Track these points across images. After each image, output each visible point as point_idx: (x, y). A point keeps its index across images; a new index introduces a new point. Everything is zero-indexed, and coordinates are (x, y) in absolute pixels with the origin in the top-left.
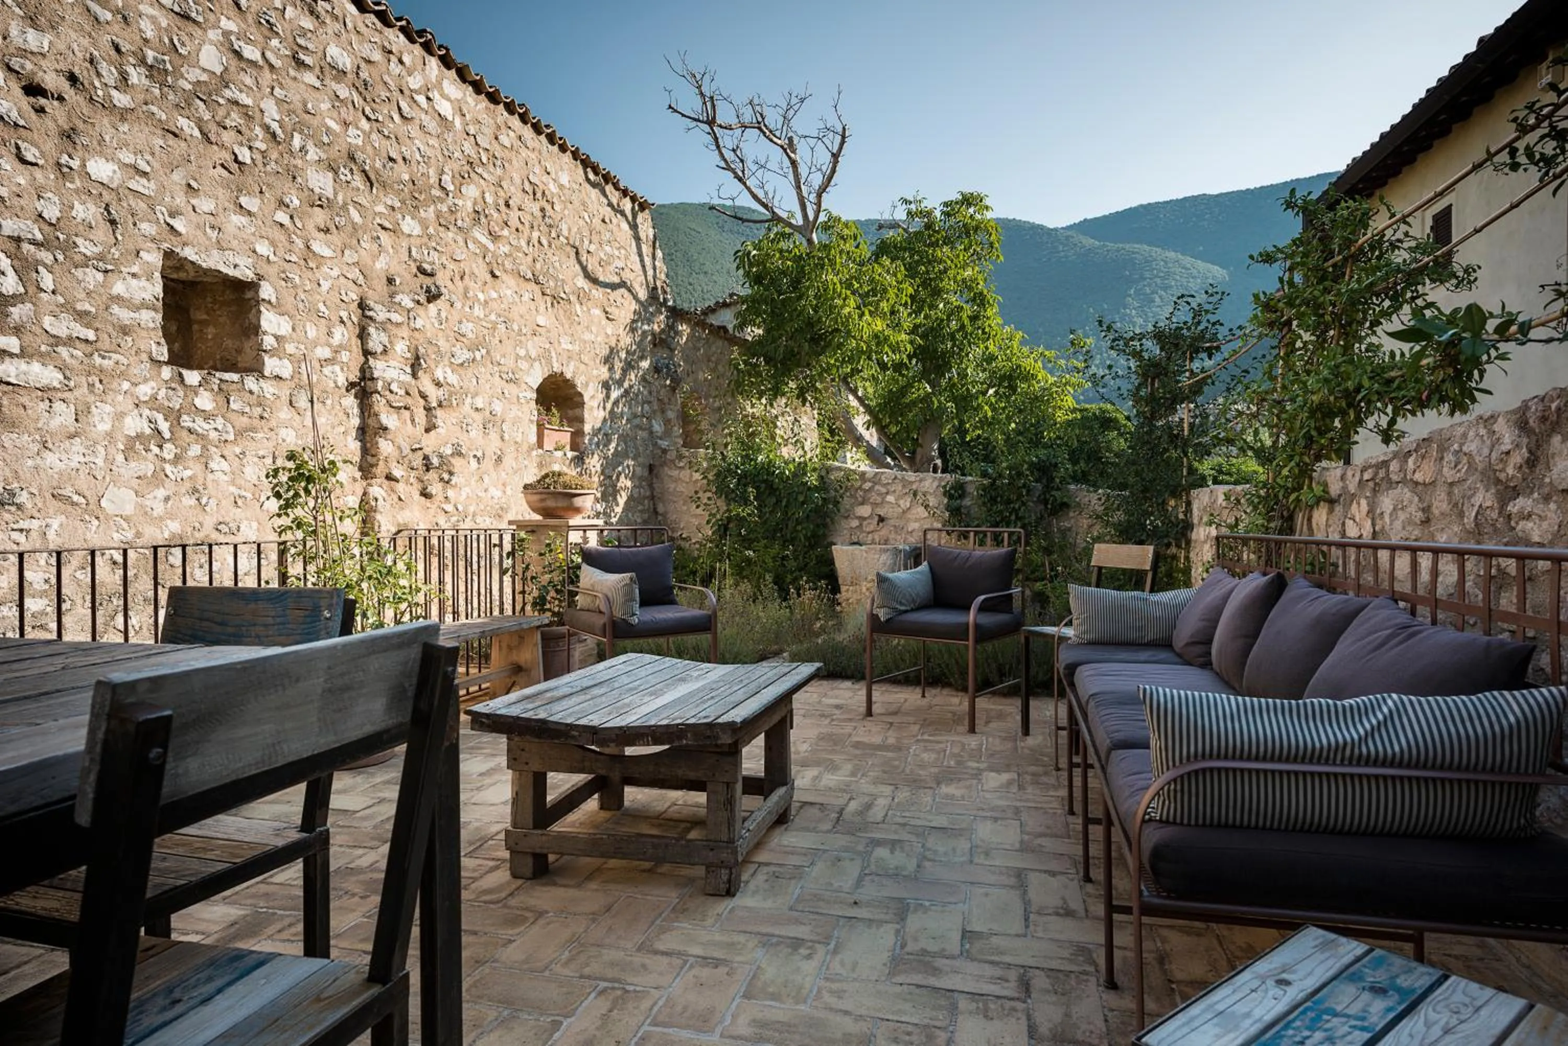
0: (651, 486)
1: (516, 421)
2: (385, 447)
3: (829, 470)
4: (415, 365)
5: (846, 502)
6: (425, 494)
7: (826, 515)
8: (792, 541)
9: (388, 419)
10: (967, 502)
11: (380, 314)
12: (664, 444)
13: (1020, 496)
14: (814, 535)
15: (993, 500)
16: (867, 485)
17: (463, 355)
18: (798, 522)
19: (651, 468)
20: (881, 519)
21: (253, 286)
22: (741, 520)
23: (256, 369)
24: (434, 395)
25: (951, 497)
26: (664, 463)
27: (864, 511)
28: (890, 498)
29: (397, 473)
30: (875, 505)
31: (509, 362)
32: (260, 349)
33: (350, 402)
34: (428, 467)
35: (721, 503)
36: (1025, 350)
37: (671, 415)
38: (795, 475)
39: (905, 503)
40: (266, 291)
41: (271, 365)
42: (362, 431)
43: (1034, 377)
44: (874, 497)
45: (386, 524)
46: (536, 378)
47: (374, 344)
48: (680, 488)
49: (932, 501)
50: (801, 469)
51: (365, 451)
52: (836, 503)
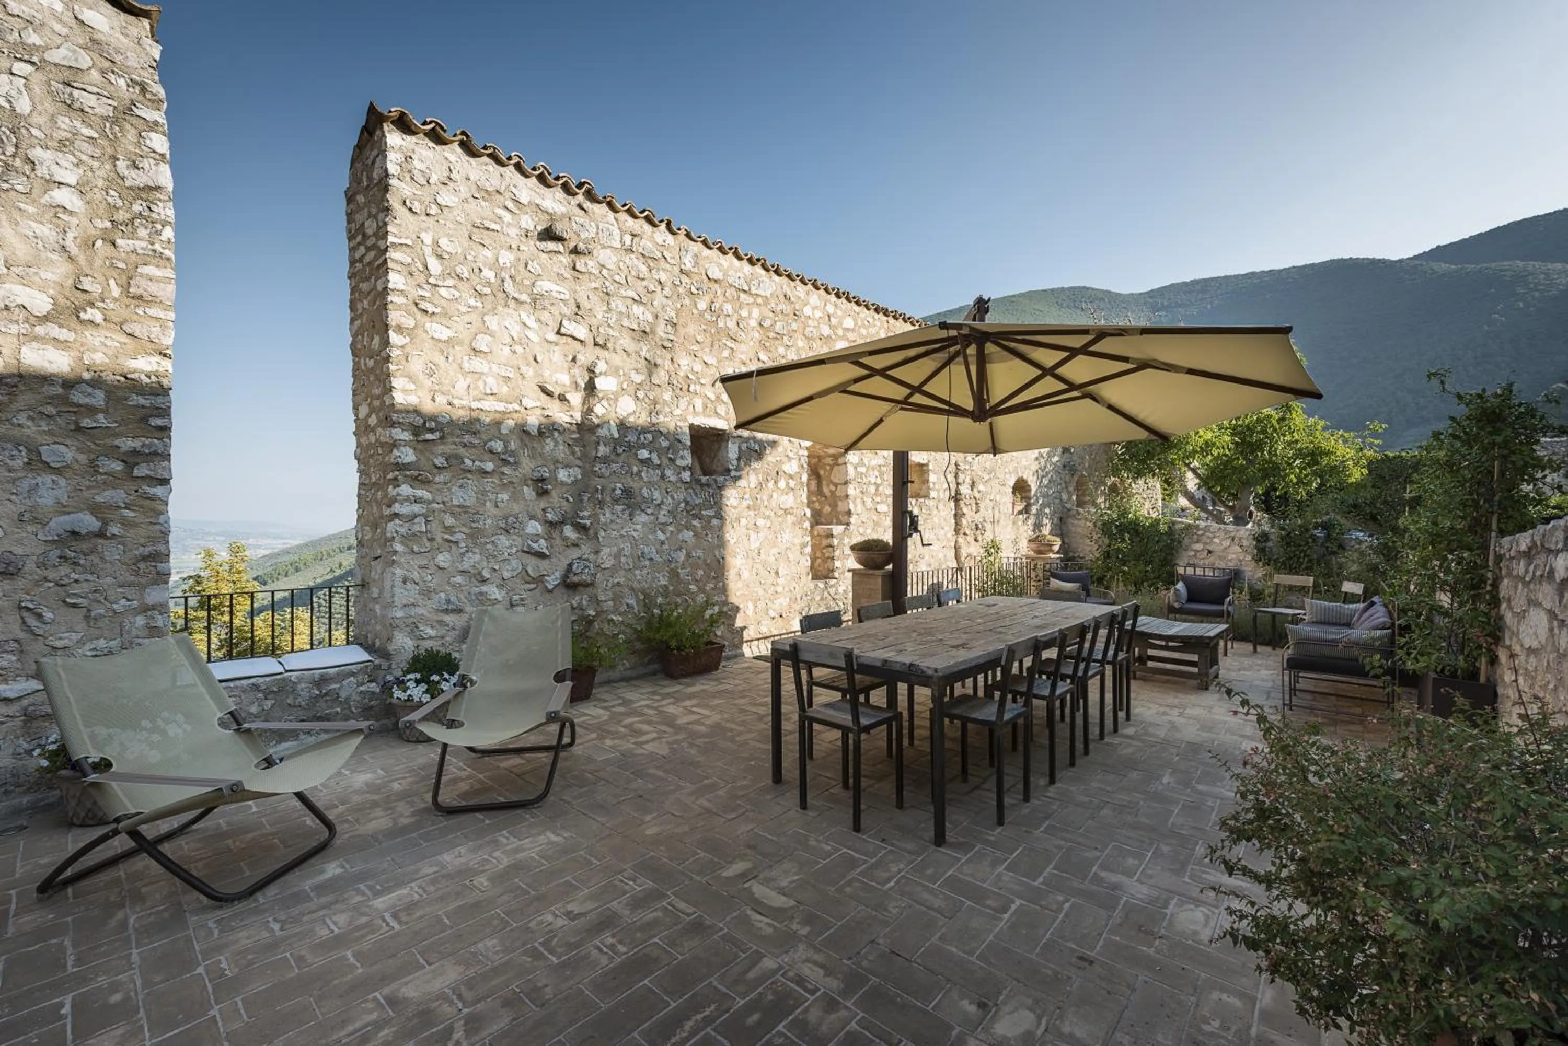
0: (1061, 529)
1: (1005, 503)
2: (964, 522)
3: (1174, 523)
4: (973, 485)
5: (1186, 541)
6: (976, 540)
7: (1173, 548)
8: (1151, 562)
9: (965, 510)
10: (1270, 544)
11: (962, 467)
12: (1068, 506)
13: (1307, 543)
14: (1165, 559)
15: (1288, 544)
16: (1200, 533)
17: (986, 477)
18: (1154, 552)
19: (1061, 519)
20: (1210, 552)
21: (927, 465)
22: (1119, 550)
23: (927, 496)
24: (977, 495)
25: (1258, 541)
26: (1069, 517)
27: (1199, 547)
28: (1216, 540)
29: (968, 532)
30: (1205, 543)
31: (1002, 476)
32: (929, 488)
33: (952, 504)
34: (977, 528)
35: (1107, 541)
36: (1327, 434)
37: (1071, 489)
38: (1152, 525)
39: (1227, 543)
40: (931, 467)
41: (933, 494)
42: (956, 515)
43: (1333, 453)
44: (1204, 539)
45: (964, 553)
46: (1012, 482)
47: (960, 480)
48: (1079, 530)
49: (1245, 543)
50: (1157, 522)
51: (957, 524)
52: (1180, 542)
